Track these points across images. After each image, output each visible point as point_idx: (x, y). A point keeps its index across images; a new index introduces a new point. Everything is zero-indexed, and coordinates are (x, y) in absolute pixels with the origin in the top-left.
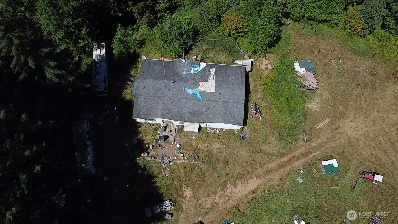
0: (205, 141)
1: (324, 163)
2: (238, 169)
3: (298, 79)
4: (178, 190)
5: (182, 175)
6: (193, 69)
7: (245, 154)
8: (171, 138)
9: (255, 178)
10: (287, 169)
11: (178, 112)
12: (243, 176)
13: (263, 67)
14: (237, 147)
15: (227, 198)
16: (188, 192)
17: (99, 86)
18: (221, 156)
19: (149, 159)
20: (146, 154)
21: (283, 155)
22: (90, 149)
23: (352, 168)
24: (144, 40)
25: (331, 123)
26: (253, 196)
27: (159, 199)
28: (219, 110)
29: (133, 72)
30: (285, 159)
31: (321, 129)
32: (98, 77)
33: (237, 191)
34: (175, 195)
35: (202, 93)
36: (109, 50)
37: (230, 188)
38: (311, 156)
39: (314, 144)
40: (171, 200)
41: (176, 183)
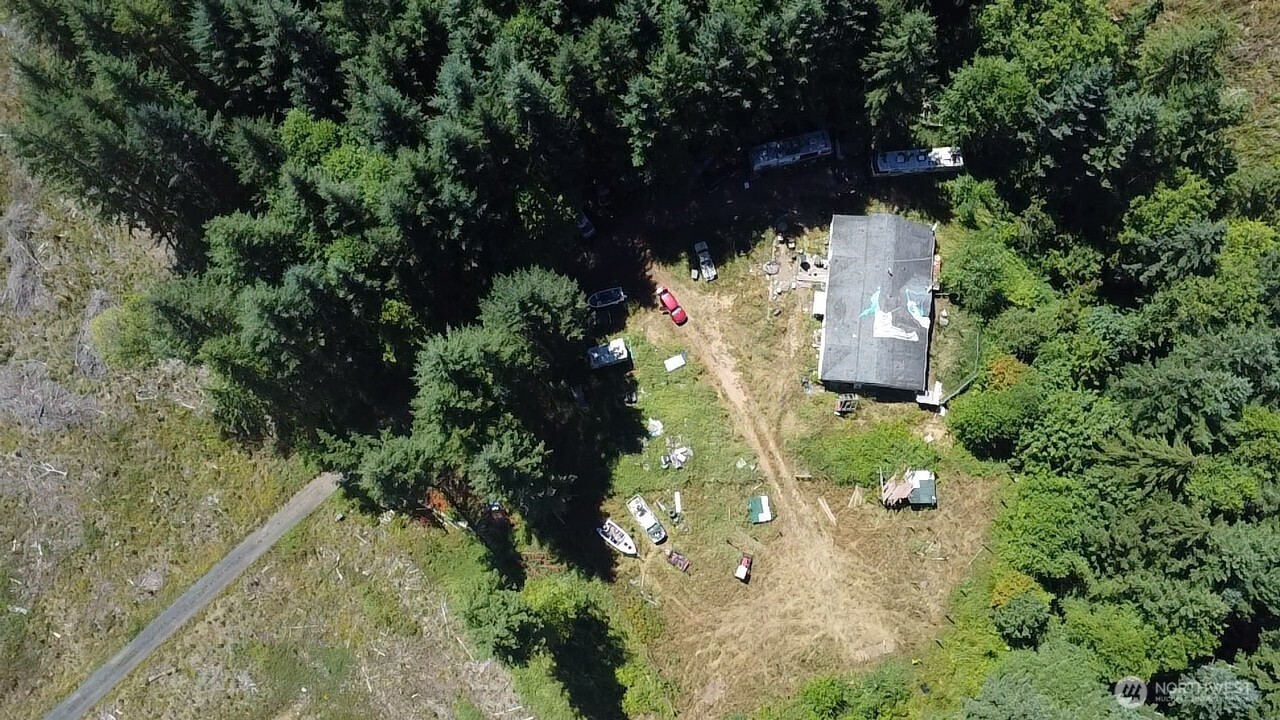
0: (800, 326)
1: (765, 500)
2: (758, 374)
3: (898, 472)
4: (730, 289)
5: (750, 292)
6: (914, 304)
7: (780, 385)
8: (804, 275)
9: (745, 399)
10: (757, 446)
11: (842, 282)
12: (748, 379)
13: (929, 428)
14: (791, 374)
15: (717, 357)
16: (727, 301)
17: (885, 162)
18: (778, 349)
19: (774, 244)
20: (780, 238)
21: (778, 443)
22: (788, 160)
23: (758, 545)
24: (977, 228)
25: (827, 524)
26: (720, 395)
27: (718, 261)
28: (845, 342)
29: (915, 213)
30: (772, 445)
31: (818, 507)
32: (901, 159)
33: (728, 372)
34: (723, 284)
35: (872, 315)
36: (951, 174)
37: (732, 362)
38: (777, 486)
39: (794, 492)
40: (716, 277)
41: (740, 284)
